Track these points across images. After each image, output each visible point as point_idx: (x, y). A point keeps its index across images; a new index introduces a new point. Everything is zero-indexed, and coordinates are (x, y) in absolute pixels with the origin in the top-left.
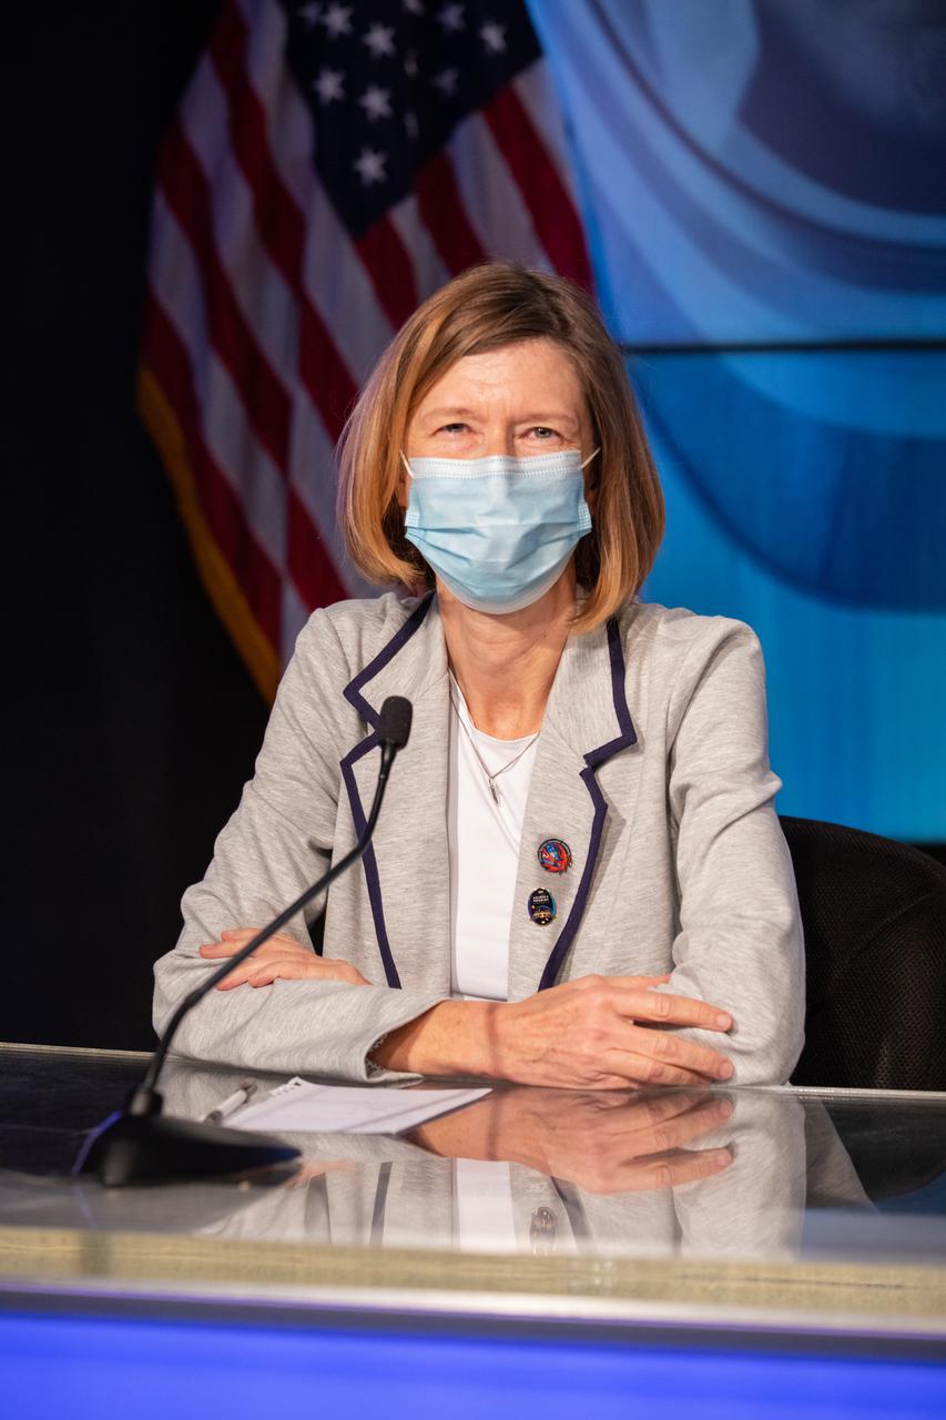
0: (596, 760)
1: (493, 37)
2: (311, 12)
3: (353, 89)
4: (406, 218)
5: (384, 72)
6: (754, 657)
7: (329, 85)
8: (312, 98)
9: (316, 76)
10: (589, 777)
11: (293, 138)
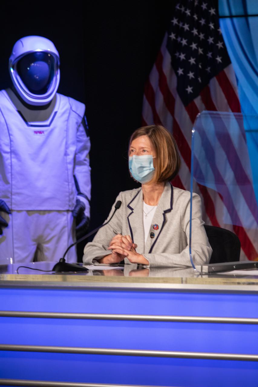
0: (166, 212)
1: (219, 59)
2: (177, 54)
3: (186, 72)
4: (198, 101)
5: (194, 68)
6: (199, 201)
7: (180, 71)
8: (177, 74)
9: (178, 69)
10: (164, 215)
11: (173, 83)
